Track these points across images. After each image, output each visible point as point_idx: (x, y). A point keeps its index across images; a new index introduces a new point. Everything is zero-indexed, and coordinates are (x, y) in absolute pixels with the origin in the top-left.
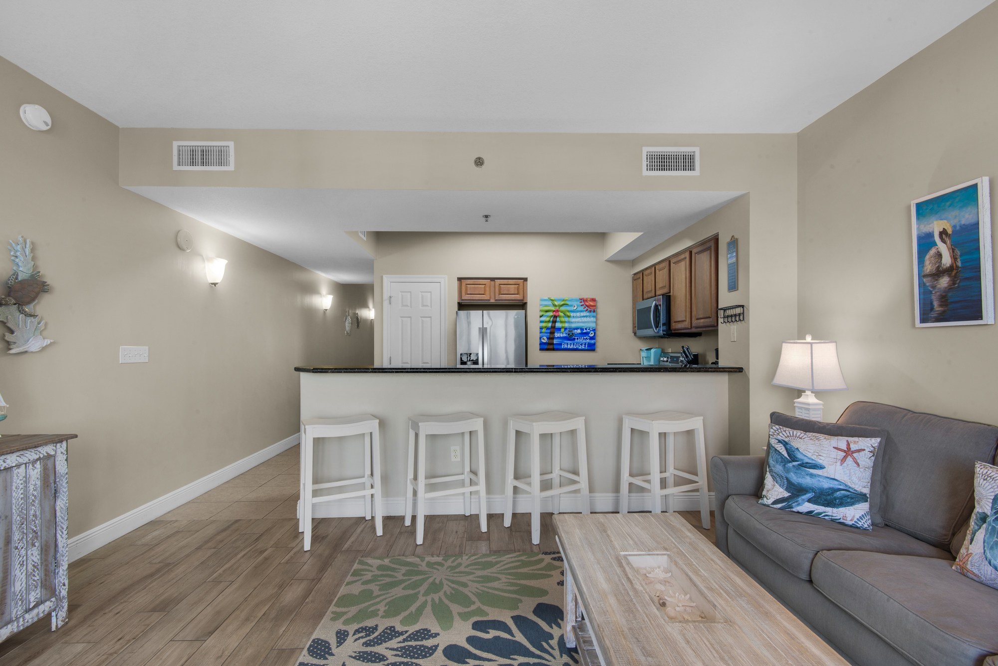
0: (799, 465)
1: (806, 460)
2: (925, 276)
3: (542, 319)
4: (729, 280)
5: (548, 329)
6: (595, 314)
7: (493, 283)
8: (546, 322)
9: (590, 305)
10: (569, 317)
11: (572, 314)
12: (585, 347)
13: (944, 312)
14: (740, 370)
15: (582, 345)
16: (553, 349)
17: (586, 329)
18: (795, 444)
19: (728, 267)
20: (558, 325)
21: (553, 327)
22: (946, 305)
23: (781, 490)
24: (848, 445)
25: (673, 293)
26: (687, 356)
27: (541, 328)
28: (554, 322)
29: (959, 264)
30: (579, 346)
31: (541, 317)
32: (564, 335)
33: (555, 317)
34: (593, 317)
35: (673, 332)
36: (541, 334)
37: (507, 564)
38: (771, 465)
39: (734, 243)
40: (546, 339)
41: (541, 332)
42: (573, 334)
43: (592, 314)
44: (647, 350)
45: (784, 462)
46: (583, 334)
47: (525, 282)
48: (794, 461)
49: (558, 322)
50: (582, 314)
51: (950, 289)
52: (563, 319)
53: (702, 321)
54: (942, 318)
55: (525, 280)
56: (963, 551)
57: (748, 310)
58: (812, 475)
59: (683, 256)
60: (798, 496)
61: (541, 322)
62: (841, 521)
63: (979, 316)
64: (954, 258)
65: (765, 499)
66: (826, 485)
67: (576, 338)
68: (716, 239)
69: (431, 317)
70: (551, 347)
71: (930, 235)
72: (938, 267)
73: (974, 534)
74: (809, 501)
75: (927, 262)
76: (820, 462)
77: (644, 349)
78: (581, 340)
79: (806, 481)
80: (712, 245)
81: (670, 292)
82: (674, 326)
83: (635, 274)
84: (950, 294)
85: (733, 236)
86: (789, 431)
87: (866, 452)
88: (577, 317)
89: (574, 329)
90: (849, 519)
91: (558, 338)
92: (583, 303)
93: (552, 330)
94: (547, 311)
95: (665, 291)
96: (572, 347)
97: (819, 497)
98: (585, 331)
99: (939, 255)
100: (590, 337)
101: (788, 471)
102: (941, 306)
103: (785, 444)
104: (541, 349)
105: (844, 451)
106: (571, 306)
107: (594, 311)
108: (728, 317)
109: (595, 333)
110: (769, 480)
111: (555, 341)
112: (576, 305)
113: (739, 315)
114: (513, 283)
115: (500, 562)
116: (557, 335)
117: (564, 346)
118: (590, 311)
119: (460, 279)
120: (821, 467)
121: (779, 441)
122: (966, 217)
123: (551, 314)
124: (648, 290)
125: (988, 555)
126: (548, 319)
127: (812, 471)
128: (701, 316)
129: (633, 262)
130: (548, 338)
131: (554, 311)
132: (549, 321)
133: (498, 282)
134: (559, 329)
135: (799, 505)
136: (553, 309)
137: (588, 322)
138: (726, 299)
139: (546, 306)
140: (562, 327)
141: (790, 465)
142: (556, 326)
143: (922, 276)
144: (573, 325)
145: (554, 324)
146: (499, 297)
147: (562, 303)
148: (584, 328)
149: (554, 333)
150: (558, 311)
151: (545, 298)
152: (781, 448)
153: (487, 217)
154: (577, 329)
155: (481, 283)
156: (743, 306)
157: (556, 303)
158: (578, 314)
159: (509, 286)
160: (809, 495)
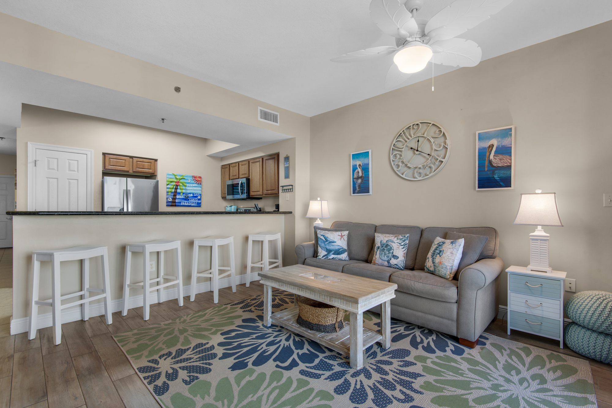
0: (329, 242)
1: (331, 240)
2: (355, 178)
3: (168, 186)
4: (285, 174)
5: (172, 193)
6: (201, 185)
7: (131, 159)
8: (171, 188)
9: (198, 180)
10: (185, 186)
11: (187, 185)
12: (195, 204)
13: (359, 190)
14: (291, 213)
15: (193, 203)
16: (176, 206)
17: (196, 194)
18: (327, 235)
19: (285, 168)
20: (179, 191)
21: (176, 192)
22: (360, 188)
23: (325, 252)
24: (341, 234)
25: (252, 177)
26: (257, 209)
27: (168, 192)
28: (176, 189)
29: (364, 176)
30: (192, 204)
31: (167, 185)
32: (183, 197)
33: (177, 186)
34: (200, 187)
35: (251, 197)
36: (168, 196)
37: (210, 313)
38: (320, 244)
39: (287, 159)
40: (171, 199)
41: (167, 195)
42: (188, 196)
43: (199, 185)
44: (230, 206)
45: (324, 242)
46: (194, 197)
47: (156, 162)
48: (327, 241)
49: (179, 189)
50: (194, 185)
51: (361, 183)
52: (182, 187)
53: (270, 191)
54: (359, 192)
55: (156, 160)
56: (374, 258)
57: (295, 187)
58: (333, 245)
59: (258, 160)
60: (330, 253)
61: (167, 188)
62: (342, 259)
63: (369, 192)
64: (363, 174)
65: (319, 256)
66: (337, 248)
67: (190, 199)
68: (278, 155)
69: (77, 180)
70: (174, 204)
71: (356, 165)
72: (358, 176)
73: (376, 252)
74: (333, 254)
75: (355, 174)
76: (335, 240)
77: (229, 206)
78: (193, 201)
79: (331, 248)
80: (276, 157)
81: (249, 177)
82: (252, 194)
83: (222, 166)
84: (361, 185)
85: (287, 155)
86: (324, 232)
87: (346, 236)
88: (190, 187)
89: (189, 194)
90: (344, 258)
91: (179, 198)
92: (194, 179)
93: (175, 193)
94: (171, 182)
95: (247, 176)
96: (187, 204)
97: (335, 252)
98: (195, 195)
99: (358, 172)
100: (198, 199)
101: (326, 245)
102: (358, 188)
103: (324, 236)
104: (167, 206)
105: (341, 236)
106: (187, 180)
107: (201, 184)
108: (285, 190)
109: (201, 197)
110: (320, 249)
111: (177, 201)
112: (190, 180)
113: (290, 189)
114: (147, 162)
115: (206, 313)
116: (178, 197)
117: (182, 204)
118: (198, 184)
119: (104, 154)
120: (335, 242)
121: (322, 235)
122: (366, 161)
123: (174, 184)
124: (234, 175)
125: (381, 257)
126: (172, 187)
127: (333, 244)
128: (270, 189)
129: (222, 159)
130: (173, 199)
131: (176, 182)
132: (173, 188)
133: (135, 159)
134: (179, 193)
135: (330, 256)
136: (176, 181)
137: (197, 190)
138: (283, 181)
139: (171, 178)
140: (181, 192)
141: (326, 243)
142: (177, 191)
143: (353, 179)
144: (188, 192)
145: (176, 190)
146: (137, 170)
147: (181, 177)
148: (195, 193)
149: (176, 195)
150: (178, 182)
151: (170, 174)
152: (322, 237)
153: (163, 119)
154: (190, 194)
155: (122, 159)
156: (292, 186)
157: (178, 177)
158: (191, 185)
159: (144, 163)
160: (333, 252)
